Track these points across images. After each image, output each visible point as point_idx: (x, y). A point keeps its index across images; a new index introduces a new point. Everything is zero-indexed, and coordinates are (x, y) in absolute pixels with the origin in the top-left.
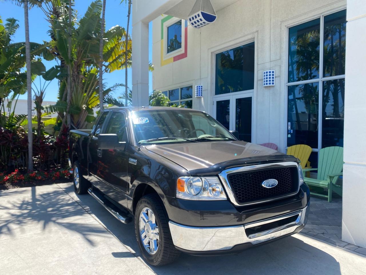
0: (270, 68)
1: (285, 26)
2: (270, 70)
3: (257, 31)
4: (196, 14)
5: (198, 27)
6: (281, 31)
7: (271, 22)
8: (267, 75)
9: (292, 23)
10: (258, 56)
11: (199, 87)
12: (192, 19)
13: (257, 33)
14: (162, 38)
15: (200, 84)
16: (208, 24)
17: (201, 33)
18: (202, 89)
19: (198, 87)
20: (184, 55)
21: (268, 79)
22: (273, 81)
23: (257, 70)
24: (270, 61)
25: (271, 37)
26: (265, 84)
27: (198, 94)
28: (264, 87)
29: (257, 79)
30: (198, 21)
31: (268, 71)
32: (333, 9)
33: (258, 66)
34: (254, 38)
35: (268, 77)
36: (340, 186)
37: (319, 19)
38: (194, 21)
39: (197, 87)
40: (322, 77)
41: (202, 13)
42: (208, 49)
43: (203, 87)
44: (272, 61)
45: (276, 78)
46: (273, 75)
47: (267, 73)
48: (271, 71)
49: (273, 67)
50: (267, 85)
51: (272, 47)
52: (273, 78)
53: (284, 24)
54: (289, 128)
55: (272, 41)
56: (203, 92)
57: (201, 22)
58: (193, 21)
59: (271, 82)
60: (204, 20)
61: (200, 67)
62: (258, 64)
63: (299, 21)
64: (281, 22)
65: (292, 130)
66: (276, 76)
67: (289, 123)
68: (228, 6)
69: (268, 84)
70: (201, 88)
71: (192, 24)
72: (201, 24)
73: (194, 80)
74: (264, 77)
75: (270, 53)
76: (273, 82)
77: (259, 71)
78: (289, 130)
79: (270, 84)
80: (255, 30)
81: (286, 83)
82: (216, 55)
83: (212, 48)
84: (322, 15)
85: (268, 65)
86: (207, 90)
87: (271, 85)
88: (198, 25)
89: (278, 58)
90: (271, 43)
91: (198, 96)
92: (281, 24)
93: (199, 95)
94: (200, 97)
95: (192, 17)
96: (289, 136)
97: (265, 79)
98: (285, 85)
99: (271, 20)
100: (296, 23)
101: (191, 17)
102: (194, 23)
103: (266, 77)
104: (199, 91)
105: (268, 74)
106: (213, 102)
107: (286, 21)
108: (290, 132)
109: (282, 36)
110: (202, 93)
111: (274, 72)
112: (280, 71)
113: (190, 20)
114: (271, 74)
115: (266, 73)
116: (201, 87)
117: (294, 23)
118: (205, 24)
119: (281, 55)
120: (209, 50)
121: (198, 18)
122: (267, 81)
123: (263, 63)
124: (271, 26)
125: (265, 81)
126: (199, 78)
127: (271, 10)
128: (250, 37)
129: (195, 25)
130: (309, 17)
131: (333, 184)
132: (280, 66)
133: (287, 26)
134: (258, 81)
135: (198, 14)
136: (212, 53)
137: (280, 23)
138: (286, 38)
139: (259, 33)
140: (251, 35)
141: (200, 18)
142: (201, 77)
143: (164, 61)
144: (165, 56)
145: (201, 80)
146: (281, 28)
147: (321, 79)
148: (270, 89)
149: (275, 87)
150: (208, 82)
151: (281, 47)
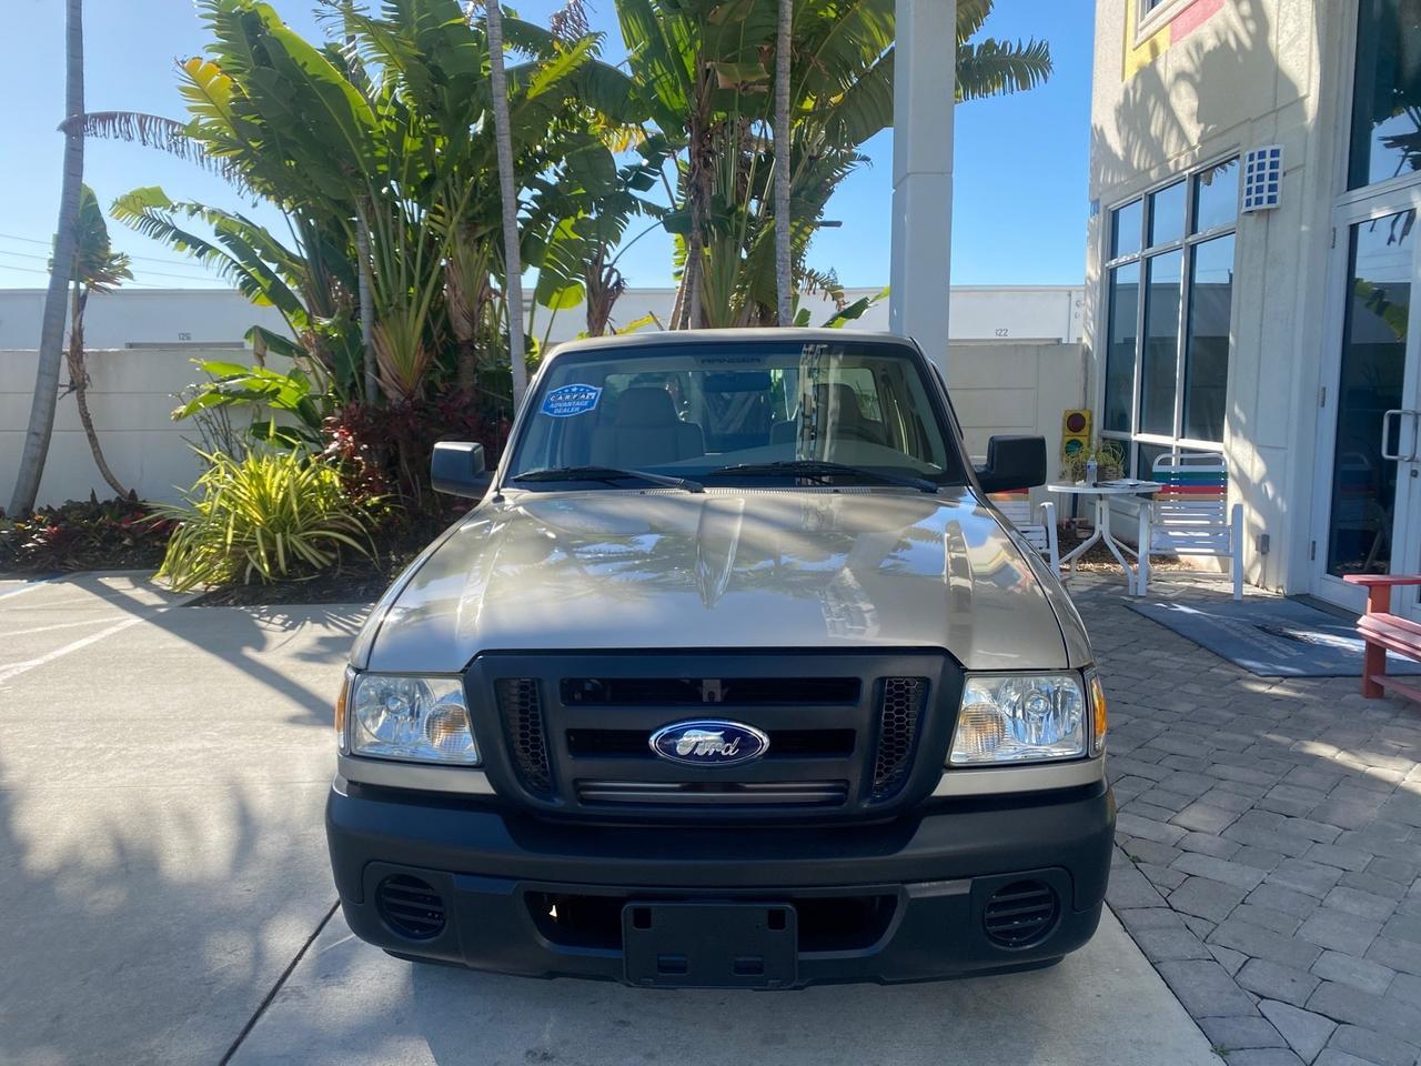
11: (1262, 155)
15: (1272, 142)
18: (1274, 165)
19: (1256, 156)
27: (1253, 195)
39: (1251, 157)
43: (1281, 153)
56: (1279, 182)
73: (1249, 119)
86: (1303, 168)
91: (1249, 209)
93: (1259, 200)
94: (1268, 211)
104: (1260, 178)
110: (1272, 188)
116: (1268, 155)
126: (1271, 107)
142: (1278, 106)
143: (1134, 50)
144: (1141, 25)
145: (1276, 118)
150: (1308, 126)
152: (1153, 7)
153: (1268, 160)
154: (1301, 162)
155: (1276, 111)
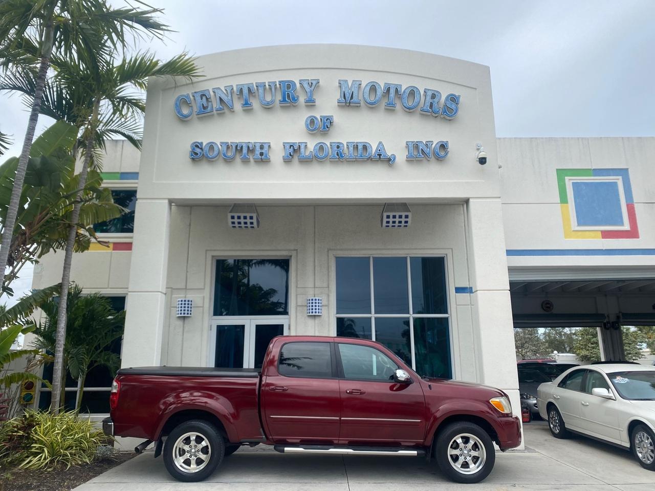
0: (315, 295)
2: (314, 297)
3: (297, 250)
6: (328, 259)
7: (315, 245)
10: (296, 278)
12: (236, 217)
13: (295, 252)
15: (185, 297)
17: (191, 224)
18: (191, 304)
19: (183, 301)
21: (314, 308)
22: (320, 309)
23: (296, 293)
24: (314, 287)
27: (183, 312)
30: (245, 223)
31: (314, 298)
34: (291, 256)
35: (314, 304)
38: (239, 220)
39: (181, 301)
40: (374, 313)
42: (207, 250)
44: (317, 287)
45: (323, 308)
46: (319, 303)
47: (312, 300)
48: (317, 299)
49: (319, 294)
50: (312, 314)
51: (316, 272)
52: (319, 306)
53: (331, 252)
55: (316, 265)
58: (236, 220)
60: (255, 224)
61: (187, 272)
62: (297, 287)
64: (328, 249)
66: (322, 304)
70: (187, 303)
71: (233, 223)
73: (171, 288)
76: (319, 311)
77: (298, 296)
79: (316, 312)
80: (292, 248)
81: (334, 314)
82: (217, 260)
83: (215, 250)
84: (372, 255)
85: (311, 292)
86: (203, 307)
87: (317, 314)
89: (325, 285)
92: (328, 251)
93: (184, 314)
94: (184, 317)
95: (239, 215)
98: (334, 316)
99: (315, 243)
103: (311, 305)
105: (314, 301)
106: (211, 326)
107: (334, 250)
110: (191, 311)
111: (320, 300)
112: (328, 300)
113: (232, 218)
114: (317, 301)
117: (343, 254)
119: (328, 283)
120: (208, 252)
121: (248, 220)
123: (304, 288)
124: (316, 250)
126: (184, 287)
127: (315, 233)
128: (284, 253)
129: (236, 225)
130: (359, 254)
132: (328, 296)
133: (334, 255)
134: (297, 306)
136: (213, 257)
137: (326, 250)
139: (298, 253)
140: (286, 252)
141: (251, 220)
142: (189, 288)
145: (186, 291)
146: (328, 256)
147: (373, 315)
148: (315, 319)
149: (322, 317)
150: (204, 297)
151: (328, 274)
155: (186, 289)
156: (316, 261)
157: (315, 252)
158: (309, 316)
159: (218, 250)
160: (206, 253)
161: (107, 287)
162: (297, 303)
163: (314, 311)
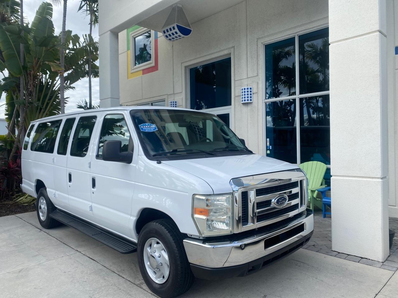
0: (247, 85)
1: (262, 43)
3: (234, 47)
4: (171, 27)
5: (173, 40)
6: (257, 48)
7: (247, 38)
8: (245, 92)
9: (268, 41)
10: (235, 72)
11: (173, 102)
12: (166, 31)
13: (233, 49)
14: (128, 49)
15: (174, 100)
16: (183, 37)
17: (174, 46)
18: (176, 104)
20: (155, 68)
21: (246, 96)
22: (251, 97)
23: (235, 86)
24: (247, 78)
25: (247, 52)
26: (243, 100)
28: (242, 103)
29: (235, 96)
30: (173, 34)
31: (246, 88)
32: (307, 29)
33: (235, 82)
34: (230, 54)
36: (320, 199)
37: (294, 38)
38: (169, 33)
39: (171, 102)
40: (299, 94)
41: (177, 25)
42: (182, 63)
43: (177, 102)
44: (249, 78)
45: (254, 95)
46: (251, 92)
47: (245, 89)
48: (249, 88)
49: (250, 84)
50: (245, 102)
51: (248, 63)
52: (251, 94)
53: (260, 40)
54: (268, 144)
55: (248, 57)
57: (176, 35)
58: (167, 34)
59: (249, 99)
60: (179, 33)
61: (174, 82)
63: (275, 39)
64: (257, 39)
65: (271, 146)
66: (254, 92)
67: (267, 139)
68: (202, 20)
69: (246, 100)
71: (167, 36)
72: (176, 37)
73: (167, 94)
74: (242, 94)
75: (247, 69)
76: (251, 99)
77: (236, 88)
78: (268, 147)
79: (248, 100)
80: (231, 46)
81: (264, 100)
82: (190, 69)
83: (186, 62)
84: (297, 34)
85: (245, 82)
87: (249, 101)
88: (173, 38)
89: (256, 75)
90: (248, 59)
92: (257, 41)
95: (167, 29)
96: (268, 152)
97: (243, 96)
98: (263, 102)
100: (272, 41)
101: (165, 29)
102: (168, 36)
103: (243, 94)
104: (173, 106)
105: (246, 90)
107: (262, 38)
108: (269, 148)
109: (259, 53)
111: (252, 89)
112: (258, 88)
113: (164, 32)
114: (249, 90)
115: (243, 89)
116: (175, 102)
117: (270, 40)
118: (180, 37)
119: (258, 72)
120: (183, 64)
121: (173, 31)
122: (245, 98)
123: (240, 80)
124: (248, 43)
125: (243, 98)
127: (247, 26)
128: (226, 52)
129: (169, 37)
130: (285, 36)
131: (314, 198)
132: (258, 83)
133: (264, 43)
134: (235, 97)
135: (173, 26)
136: (186, 67)
138: (262, 55)
139: (235, 49)
140: (227, 50)
141: (175, 31)
142: (175, 93)
143: (131, 73)
144: (133, 68)
145: (174, 95)
146: (257, 46)
147: (297, 96)
148: (248, 106)
149: (253, 103)
150: (182, 98)
151: (258, 64)
152: (135, 65)
153: (175, 103)
154: (181, 105)
155: (174, 94)
156: (248, 53)
157: (247, 45)
158: (243, 104)
159: (187, 61)
160: (181, 65)
161: (142, 99)
162: (235, 94)
163: (246, 99)
